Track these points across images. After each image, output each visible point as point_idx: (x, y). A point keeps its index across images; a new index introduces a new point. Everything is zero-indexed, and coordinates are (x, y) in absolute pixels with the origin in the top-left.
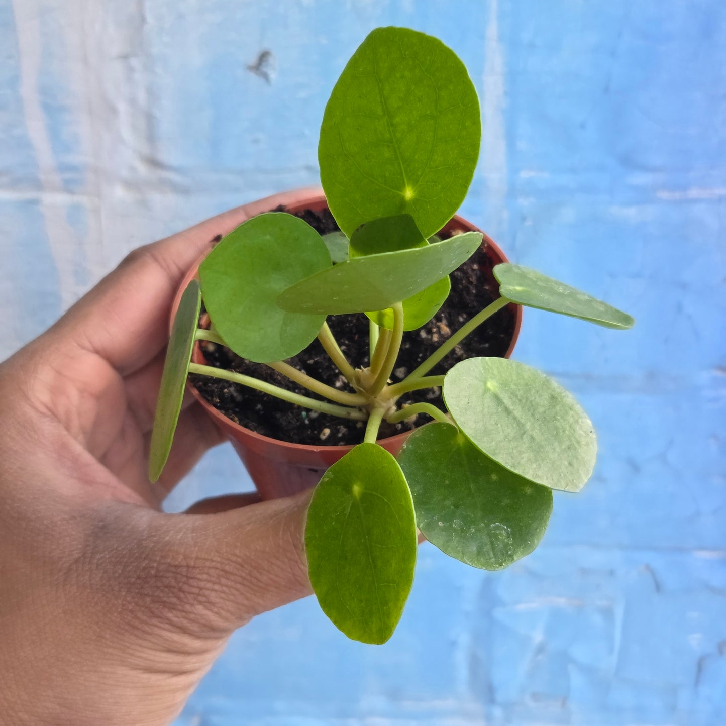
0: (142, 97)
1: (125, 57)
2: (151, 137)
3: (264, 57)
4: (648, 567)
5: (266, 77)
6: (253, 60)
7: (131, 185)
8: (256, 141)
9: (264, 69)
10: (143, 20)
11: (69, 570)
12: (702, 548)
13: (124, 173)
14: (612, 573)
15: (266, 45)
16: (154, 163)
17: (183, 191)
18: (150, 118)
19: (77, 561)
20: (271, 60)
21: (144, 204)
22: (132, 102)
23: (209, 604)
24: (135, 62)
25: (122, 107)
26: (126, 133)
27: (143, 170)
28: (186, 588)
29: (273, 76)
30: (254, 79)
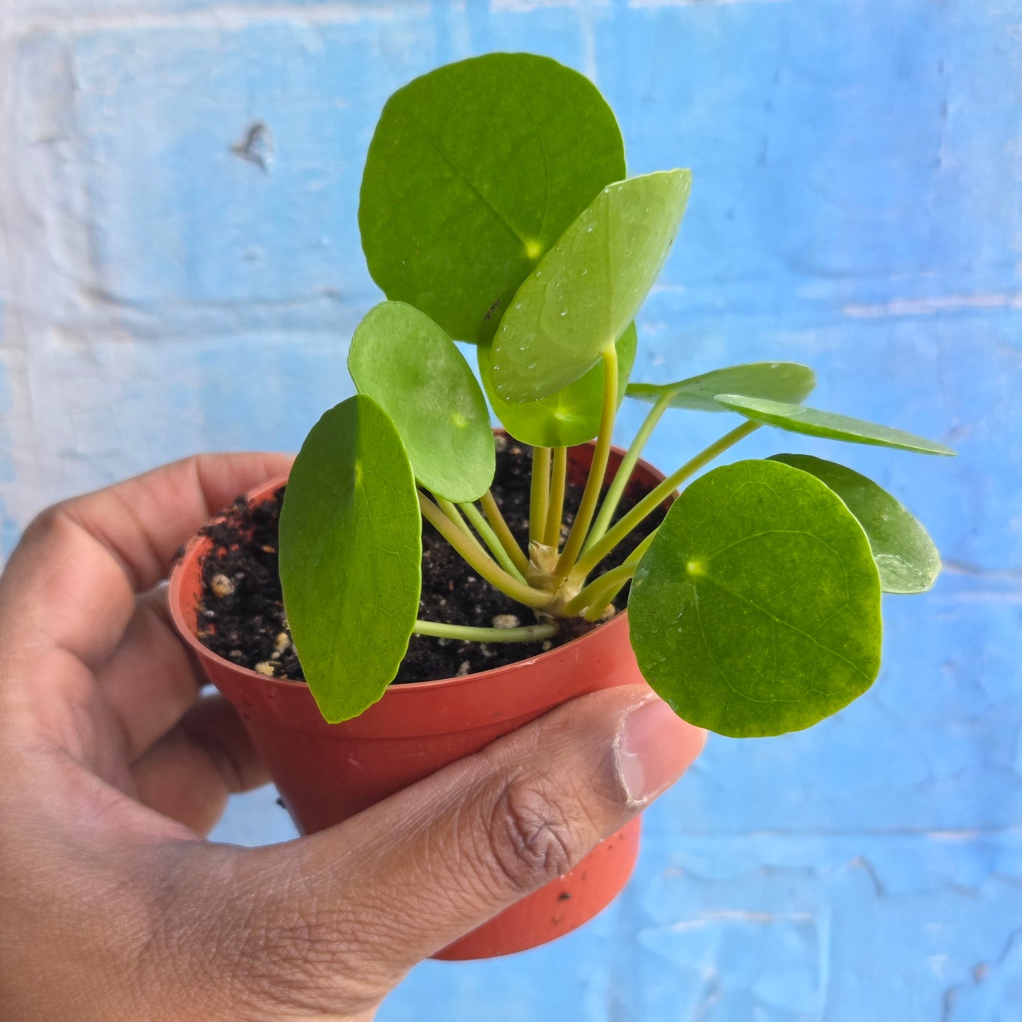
0: (78, 200)
1: (49, 142)
2: (96, 259)
3: (255, 132)
4: (863, 861)
5: (259, 162)
6: (239, 138)
7: (69, 329)
8: (251, 258)
9: (257, 150)
10: (73, 85)
11: (141, 961)
12: (940, 829)
13: (60, 313)
14: (810, 872)
15: (258, 116)
16: (102, 296)
17: (146, 335)
18: (92, 229)
19: (147, 946)
20: (265, 137)
21: (90, 357)
22: (65, 207)
23: (349, 971)
24: (64, 148)
25: (50, 215)
26: (58, 254)
27: (86, 307)
28: (312, 956)
29: (270, 159)
30: (242, 167)
